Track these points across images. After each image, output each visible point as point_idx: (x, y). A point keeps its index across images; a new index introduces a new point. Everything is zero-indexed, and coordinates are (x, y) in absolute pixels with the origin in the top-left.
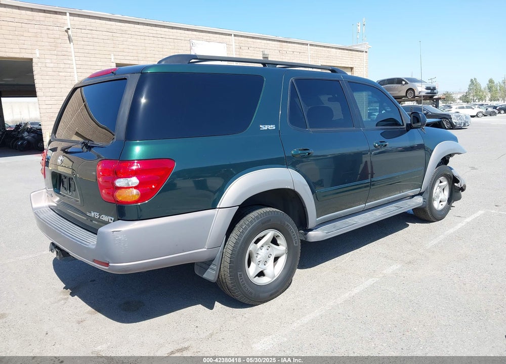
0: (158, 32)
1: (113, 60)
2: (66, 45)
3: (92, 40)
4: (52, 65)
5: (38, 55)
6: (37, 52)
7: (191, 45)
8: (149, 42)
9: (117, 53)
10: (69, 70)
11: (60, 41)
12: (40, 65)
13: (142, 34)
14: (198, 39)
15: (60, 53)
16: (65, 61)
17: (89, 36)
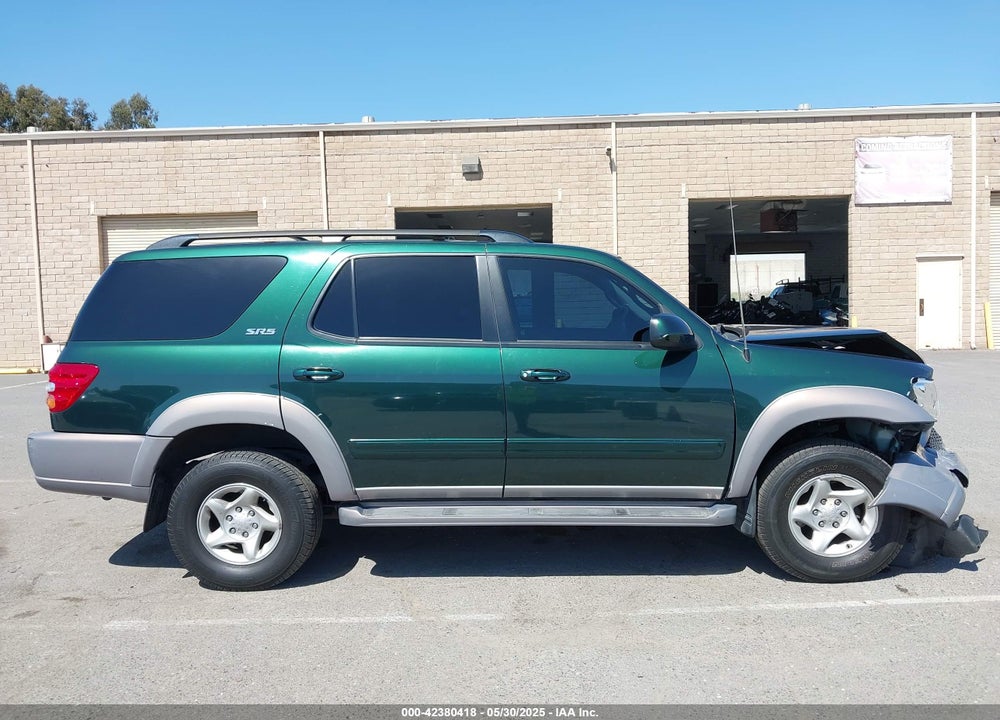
0: (781, 132)
1: (683, 194)
2: (605, 177)
3: (649, 162)
4: (579, 212)
5: (560, 198)
6: (560, 193)
7: (858, 149)
8: (761, 153)
9: (694, 181)
10: (605, 218)
11: (596, 171)
12: (561, 212)
13: (748, 140)
14: (878, 134)
15: (593, 191)
16: (601, 204)
17: (646, 156)
